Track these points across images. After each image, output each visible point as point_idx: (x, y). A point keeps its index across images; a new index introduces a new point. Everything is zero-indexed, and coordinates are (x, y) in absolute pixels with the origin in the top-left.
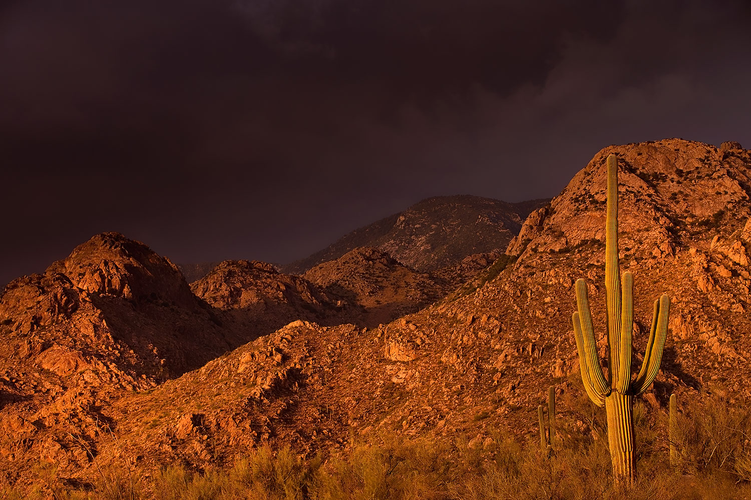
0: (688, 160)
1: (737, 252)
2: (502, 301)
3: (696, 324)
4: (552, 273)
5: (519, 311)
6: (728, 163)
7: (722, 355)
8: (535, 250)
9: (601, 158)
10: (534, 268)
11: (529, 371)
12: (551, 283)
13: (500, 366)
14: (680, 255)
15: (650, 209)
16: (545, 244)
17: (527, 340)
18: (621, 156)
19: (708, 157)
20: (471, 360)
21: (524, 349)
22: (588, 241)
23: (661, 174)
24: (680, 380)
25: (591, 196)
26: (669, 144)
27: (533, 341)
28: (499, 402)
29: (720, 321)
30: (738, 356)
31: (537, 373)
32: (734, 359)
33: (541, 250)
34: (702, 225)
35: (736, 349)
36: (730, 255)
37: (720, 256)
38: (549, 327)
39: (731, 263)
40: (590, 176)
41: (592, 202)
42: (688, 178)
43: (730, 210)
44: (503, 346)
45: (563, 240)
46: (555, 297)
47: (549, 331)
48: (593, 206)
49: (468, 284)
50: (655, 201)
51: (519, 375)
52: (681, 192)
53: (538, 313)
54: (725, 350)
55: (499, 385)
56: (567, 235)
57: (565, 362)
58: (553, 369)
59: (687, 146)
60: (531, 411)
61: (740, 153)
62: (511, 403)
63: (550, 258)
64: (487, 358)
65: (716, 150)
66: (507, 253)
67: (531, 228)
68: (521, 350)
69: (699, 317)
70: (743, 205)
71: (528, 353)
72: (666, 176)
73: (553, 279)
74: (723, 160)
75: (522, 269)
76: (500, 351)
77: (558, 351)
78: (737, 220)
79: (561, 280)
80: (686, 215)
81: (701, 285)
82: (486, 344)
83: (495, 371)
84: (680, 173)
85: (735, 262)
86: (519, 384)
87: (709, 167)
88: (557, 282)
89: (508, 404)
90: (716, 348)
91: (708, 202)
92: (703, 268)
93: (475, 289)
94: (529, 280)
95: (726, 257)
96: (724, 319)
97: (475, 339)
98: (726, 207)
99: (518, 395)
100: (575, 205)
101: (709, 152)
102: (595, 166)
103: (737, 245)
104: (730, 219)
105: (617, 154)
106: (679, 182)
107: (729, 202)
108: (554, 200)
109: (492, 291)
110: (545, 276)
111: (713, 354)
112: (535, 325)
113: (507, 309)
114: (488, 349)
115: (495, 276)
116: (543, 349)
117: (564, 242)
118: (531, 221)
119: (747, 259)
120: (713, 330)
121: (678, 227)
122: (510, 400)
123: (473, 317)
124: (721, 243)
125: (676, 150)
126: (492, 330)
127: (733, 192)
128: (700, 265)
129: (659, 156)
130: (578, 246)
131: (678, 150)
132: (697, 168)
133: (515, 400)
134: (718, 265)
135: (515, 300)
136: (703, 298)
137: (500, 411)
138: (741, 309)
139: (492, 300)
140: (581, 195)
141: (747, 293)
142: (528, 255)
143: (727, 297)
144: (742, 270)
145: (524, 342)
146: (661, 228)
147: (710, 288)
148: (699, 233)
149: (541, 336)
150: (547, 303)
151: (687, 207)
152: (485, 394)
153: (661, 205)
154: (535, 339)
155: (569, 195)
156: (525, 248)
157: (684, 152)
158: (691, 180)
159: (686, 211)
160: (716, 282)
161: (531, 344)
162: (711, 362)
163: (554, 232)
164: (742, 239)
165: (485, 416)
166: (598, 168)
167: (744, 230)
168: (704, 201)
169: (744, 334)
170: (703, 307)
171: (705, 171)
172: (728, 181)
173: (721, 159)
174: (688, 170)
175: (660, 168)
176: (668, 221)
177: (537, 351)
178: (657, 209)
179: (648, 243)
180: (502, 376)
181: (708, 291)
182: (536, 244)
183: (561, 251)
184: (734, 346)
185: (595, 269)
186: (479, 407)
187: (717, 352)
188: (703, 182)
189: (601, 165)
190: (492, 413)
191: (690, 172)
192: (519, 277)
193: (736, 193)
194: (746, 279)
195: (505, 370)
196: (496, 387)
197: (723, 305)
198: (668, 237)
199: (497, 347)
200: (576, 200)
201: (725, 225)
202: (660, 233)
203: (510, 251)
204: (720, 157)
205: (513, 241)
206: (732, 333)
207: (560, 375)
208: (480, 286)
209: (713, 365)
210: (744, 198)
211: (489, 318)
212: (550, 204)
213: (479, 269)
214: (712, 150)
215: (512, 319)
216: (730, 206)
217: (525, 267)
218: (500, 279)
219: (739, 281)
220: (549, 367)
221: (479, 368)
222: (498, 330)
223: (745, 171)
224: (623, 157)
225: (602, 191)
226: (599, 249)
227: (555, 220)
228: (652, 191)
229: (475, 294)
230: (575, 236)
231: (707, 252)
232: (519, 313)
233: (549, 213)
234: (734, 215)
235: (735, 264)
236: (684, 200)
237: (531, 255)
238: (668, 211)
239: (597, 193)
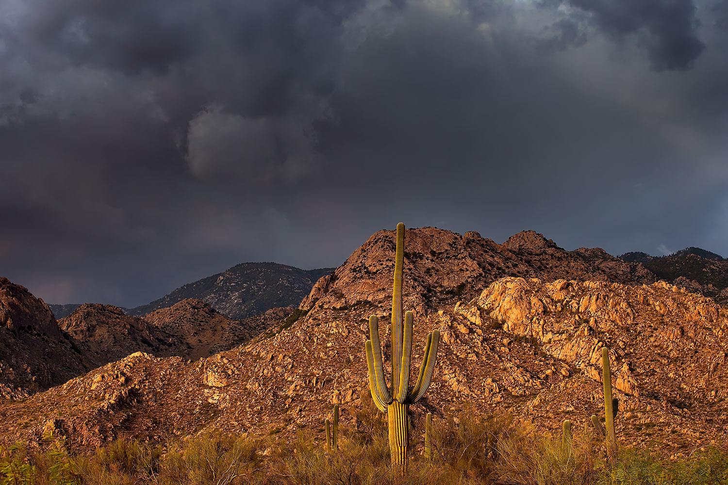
0: (440, 244)
1: (473, 314)
2: (295, 344)
3: (441, 368)
4: (334, 324)
5: (307, 352)
6: (470, 247)
7: (459, 392)
8: (321, 307)
9: (374, 240)
10: (319, 320)
11: (313, 398)
12: (332, 332)
13: (291, 393)
14: (431, 315)
15: (410, 279)
16: (329, 302)
17: (313, 375)
18: (390, 238)
19: (456, 242)
20: (269, 388)
21: (310, 382)
22: (361, 301)
23: (419, 253)
24: (427, 409)
25: (365, 268)
26: (426, 231)
27: (317, 375)
28: (289, 421)
29: (459, 366)
30: (471, 393)
31: (319, 400)
32: (468, 395)
33: (326, 306)
34: (448, 294)
35: (470, 388)
36: (469, 317)
37: (461, 317)
38: (330, 366)
39: (469, 323)
40: (366, 253)
41: (366, 272)
42: (439, 257)
43: (470, 283)
44: (294, 378)
45: (343, 300)
46: (335, 343)
47: (330, 368)
48: (367, 275)
49: (269, 330)
50: (414, 274)
51: (306, 401)
52: (433, 268)
53: (322, 355)
54: (462, 388)
55: (290, 408)
56: (346, 296)
57: (340, 392)
58: (331, 398)
59: (440, 233)
60: (313, 429)
61: (479, 240)
62: (298, 422)
63: (333, 313)
64: (282, 387)
65: (461, 237)
66: (300, 308)
67: (319, 289)
68: (308, 382)
69: (443, 363)
70: (480, 280)
71: (313, 384)
72: (423, 255)
73: (334, 329)
74: (466, 245)
75: (311, 320)
76: (292, 382)
77: (335, 384)
78: (475, 290)
79: (340, 330)
80: (436, 285)
81: (446, 338)
82: (281, 376)
83: (287, 397)
84: (433, 253)
85: (472, 322)
86: (305, 408)
87: (455, 250)
88: (337, 331)
89: (296, 423)
90: (455, 387)
91: (454, 276)
92: (448, 325)
93: (275, 335)
94: (316, 329)
95: (465, 318)
96: (462, 364)
97: (273, 372)
98: (467, 281)
99: (304, 416)
100: (353, 274)
101: (456, 238)
102: (369, 245)
103: (474, 309)
104: (469, 290)
105: (387, 237)
106: (432, 260)
107: (469, 277)
108: (338, 269)
109: (287, 336)
110: (328, 326)
111: (453, 390)
112: (319, 364)
113: (298, 350)
114: (283, 380)
115: (290, 325)
116: (324, 382)
117: (343, 302)
118: (319, 285)
119: (481, 321)
120: (454, 373)
121: (431, 294)
122: (297, 420)
123: (272, 355)
124: (462, 307)
125: (431, 236)
126: (286, 365)
127: (473, 269)
128: (445, 323)
129: (419, 240)
130: (354, 305)
131: (433, 236)
132: (447, 250)
133: (302, 419)
134: (459, 324)
135: (304, 344)
136: (447, 348)
137: (289, 428)
138: (475, 358)
139: (287, 343)
140: (359, 267)
141: (480, 346)
142: (316, 310)
143: (465, 348)
144: (477, 329)
145: (310, 376)
146: (418, 294)
147: (452, 341)
148: (447, 299)
149: (323, 372)
150: (329, 347)
151: (438, 280)
152: (279, 415)
153: (419, 277)
154: (319, 374)
155: (349, 266)
156: (314, 304)
157: (438, 238)
158: (441, 259)
159: (436, 282)
160: (457, 337)
161: (315, 378)
162: (450, 396)
163: (336, 294)
164: (478, 305)
165: (278, 431)
166: (372, 247)
167: (480, 298)
168: (451, 275)
169: (476, 376)
170: (446, 355)
171: (452, 253)
172: (469, 261)
173: (465, 244)
174: (439, 251)
175: (419, 249)
176: (423, 289)
177: (319, 383)
178: (415, 280)
179: (407, 305)
180: (292, 401)
181: (450, 343)
182: (322, 302)
183: (341, 309)
184: (468, 385)
185: (366, 323)
186: (274, 424)
187: (455, 389)
188: (450, 261)
189: (374, 244)
190: (284, 429)
191: (441, 253)
192: (309, 327)
193: (474, 270)
194: (479, 336)
195: (295, 397)
196: (287, 409)
197: (461, 355)
198: (422, 301)
199: (290, 379)
200: (354, 270)
201: (466, 294)
202: (416, 298)
203: (302, 307)
204: (464, 242)
205: (305, 299)
206: (467, 376)
207: (336, 403)
208: (279, 332)
209: (452, 399)
210: (481, 274)
211: (284, 356)
212: (335, 273)
213: (277, 319)
214: (458, 237)
215: (302, 358)
216: (470, 280)
217: (313, 319)
218: (294, 327)
219: (474, 337)
220: (328, 396)
221: (275, 394)
222: (291, 366)
223: (482, 254)
224: (391, 239)
225: (374, 264)
226: (369, 308)
227: (338, 284)
228: (412, 266)
229: (274, 338)
230: (353, 297)
231: (451, 314)
232: (307, 354)
233: (334, 279)
234: (473, 287)
235: (472, 323)
236: (436, 274)
237: (318, 310)
238: (423, 281)
239: (370, 266)
